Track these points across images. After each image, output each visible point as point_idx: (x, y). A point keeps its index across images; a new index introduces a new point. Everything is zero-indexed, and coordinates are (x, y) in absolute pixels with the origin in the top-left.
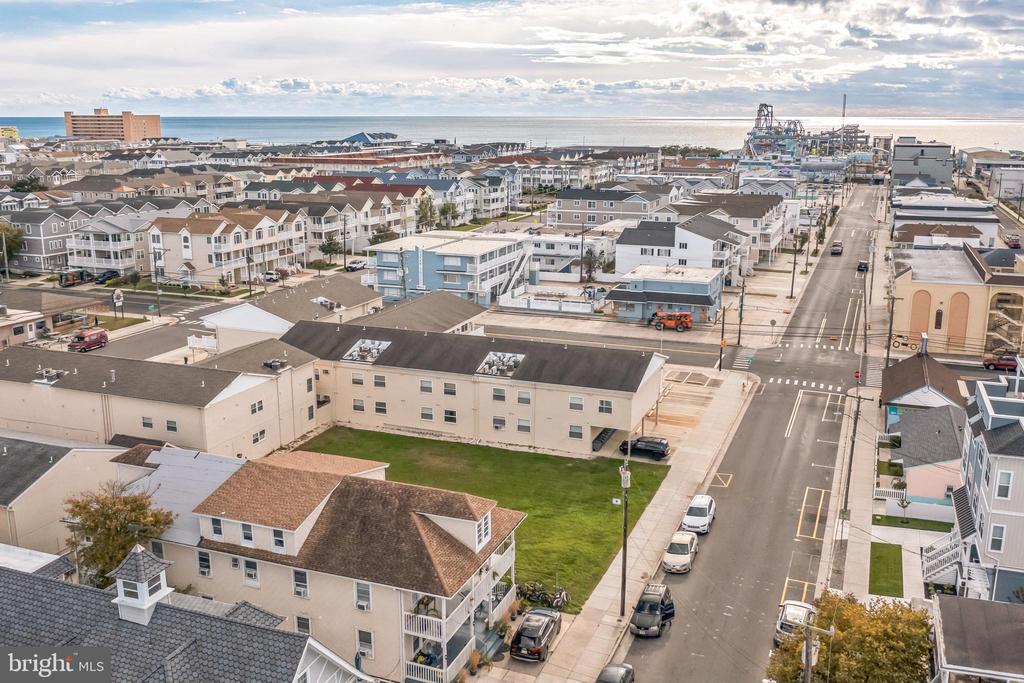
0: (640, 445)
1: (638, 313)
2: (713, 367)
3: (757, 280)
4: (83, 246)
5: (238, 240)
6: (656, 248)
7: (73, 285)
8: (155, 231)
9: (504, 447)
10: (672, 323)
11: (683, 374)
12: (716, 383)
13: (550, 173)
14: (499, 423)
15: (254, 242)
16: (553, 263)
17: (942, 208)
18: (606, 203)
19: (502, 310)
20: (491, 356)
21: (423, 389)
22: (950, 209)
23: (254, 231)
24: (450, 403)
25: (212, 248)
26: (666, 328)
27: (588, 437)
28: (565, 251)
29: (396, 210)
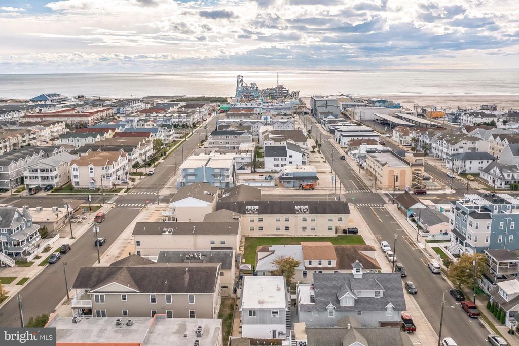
4: (33, 175)
6: (280, 158)
8: (75, 166)
10: (308, 187)
13: (176, 118)
14: (304, 229)
15: (117, 167)
17: (358, 131)
18: (233, 137)
20: (297, 207)
21: (277, 221)
22: (361, 131)
23: (117, 163)
24: (287, 224)
25: (104, 172)
26: (305, 189)
27: (334, 230)
28: (239, 160)
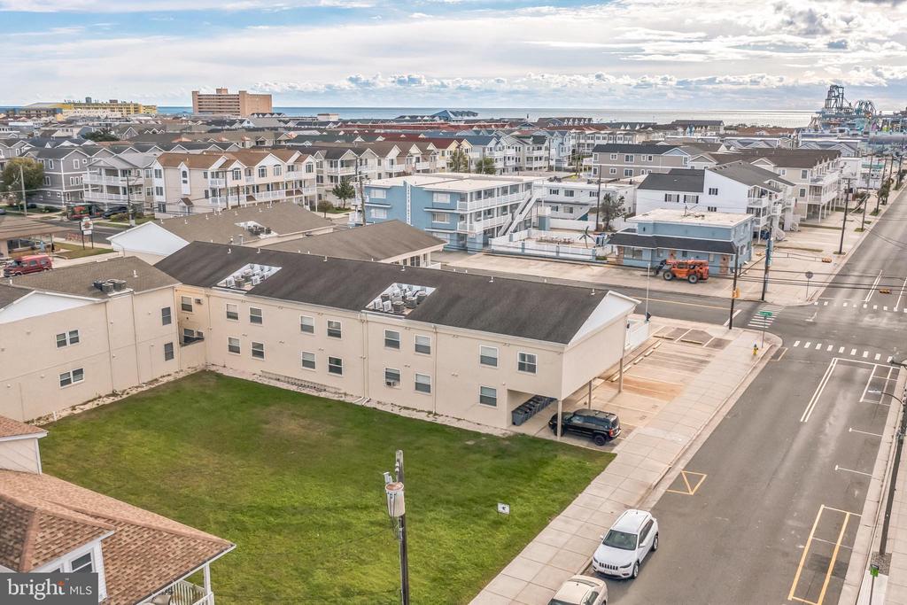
0: (577, 421)
1: (646, 259)
2: (722, 324)
3: (800, 235)
4: (96, 180)
5: (237, 176)
6: (682, 194)
8: (157, 165)
9: (396, 411)
11: (680, 331)
12: (719, 344)
14: (392, 378)
15: (256, 179)
16: (571, 212)
18: (644, 157)
20: (394, 289)
23: (256, 168)
24: (334, 348)
25: (209, 183)
27: (505, 407)
28: (585, 198)
29: (425, 160)
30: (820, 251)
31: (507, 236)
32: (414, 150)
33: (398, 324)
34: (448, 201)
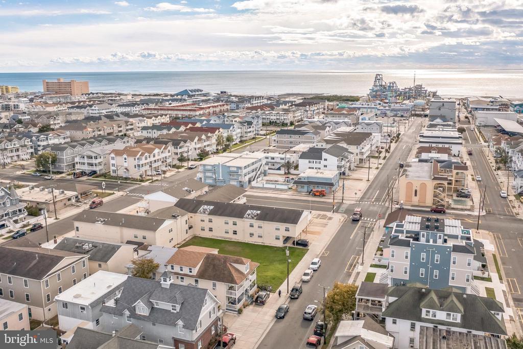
0: (299, 242)
1: (305, 189)
2: (331, 212)
3: (356, 172)
4: (82, 161)
5: (146, 159)
6: (315, 161)
7: (79, 177)
8: (113, 155)
9: (253, 243)
10: (318, 194)
11: (320, 215)
12: (330, 218)
13: (274, 115)
14: (252, 235)
15: (152, 159)
16: (274, 165)
17: (439, 137)
18: (297, 136)
19: (252, 188)
20: (249, 212)
21: (225, 223)
22: (442, 137)
23: (152, 155)
24: (235, 228)
25: (136, 162)
26: (315, 195)
27: (282, 240)
28: (279, 161)
29: (208, 140)
30: (362, 180)
31: (255, 181)
32: (204, 137)
33: (253, 221)
34: (236, 170)
